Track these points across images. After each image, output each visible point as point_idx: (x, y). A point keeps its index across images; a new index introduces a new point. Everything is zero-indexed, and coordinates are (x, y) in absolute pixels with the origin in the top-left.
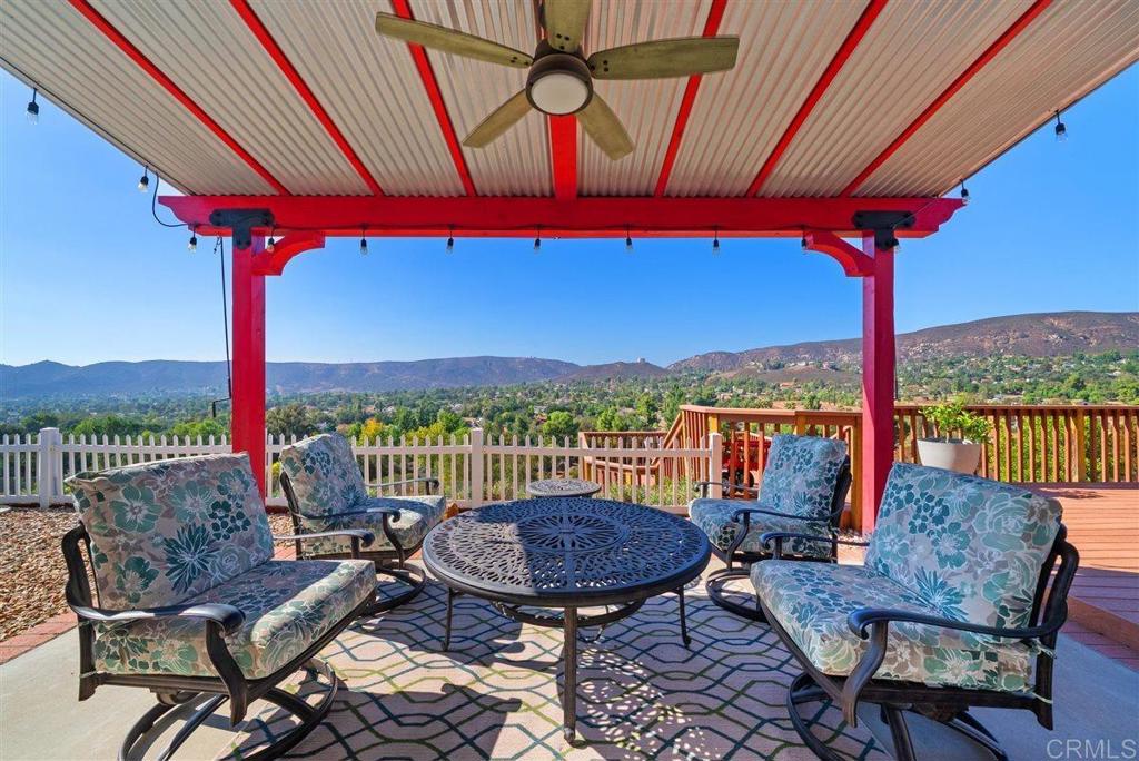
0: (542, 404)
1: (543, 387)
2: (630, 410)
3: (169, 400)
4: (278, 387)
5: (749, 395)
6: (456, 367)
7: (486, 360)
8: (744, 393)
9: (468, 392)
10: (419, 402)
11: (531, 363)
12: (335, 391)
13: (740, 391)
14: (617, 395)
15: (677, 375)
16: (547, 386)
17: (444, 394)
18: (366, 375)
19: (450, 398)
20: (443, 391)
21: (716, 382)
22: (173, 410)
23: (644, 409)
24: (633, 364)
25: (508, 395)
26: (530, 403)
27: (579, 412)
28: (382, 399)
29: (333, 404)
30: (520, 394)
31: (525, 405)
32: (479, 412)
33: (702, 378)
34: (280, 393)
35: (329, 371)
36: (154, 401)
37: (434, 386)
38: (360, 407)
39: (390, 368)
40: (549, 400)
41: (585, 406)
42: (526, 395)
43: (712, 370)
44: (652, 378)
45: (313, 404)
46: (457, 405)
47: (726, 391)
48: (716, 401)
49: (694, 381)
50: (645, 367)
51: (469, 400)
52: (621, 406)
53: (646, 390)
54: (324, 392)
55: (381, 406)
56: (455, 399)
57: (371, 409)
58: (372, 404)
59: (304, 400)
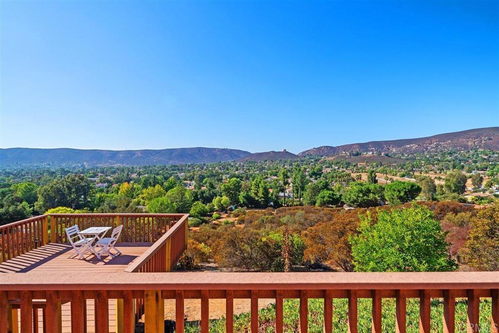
0: (228, 174)
1: (230, 164)
2: (276, 177)
3: (23, 170)
4: (85, 163)
5: (341, 170)
6: (183, 153)
7: (200, 149)
8: (339, 169)
9: (189, 166)
10: (161, 172)
11: (224, 151)
12: (116, 166)
13: (337, 168)
14: (269, 169)
15: (303, 159)
16: (232, 164)
17: (175, 168)
18: (134, 157)
19: (178, 170)
20: (175, 166)
21: (324, 162)
22: (24, 175)
23: (281, 177)
24: (279, 152)
25: (210, 169)
26: (221, 173)
27: (247, 178)
28: (141, 170)
29: (114, 173)
30: (217, 168)
31: (218, 174)
32: (193, 178)
33: (317, 160)
34: (86, 166)
35: (114, 154)
36: (15, 170)
37: (171, 163)
38: (128, 175)
39: (147, 153)
40: (233, 171)
41: (251, 175)
42: (220, 169)
43: (322, 156)
44: (289, 160)
45: (103, 172)
46: (183, 174)
47: (329, 167)
48: (322, 173)
49: (312, 162)
50: (286, 153)
51: (189, 171)
52: (271, 175)
53: (286, 166)
54: (110, 166)
55: (139, 174)
56: (181, 170)
57: (134, 176)
58: (135, 173)
59: (98, 170)
